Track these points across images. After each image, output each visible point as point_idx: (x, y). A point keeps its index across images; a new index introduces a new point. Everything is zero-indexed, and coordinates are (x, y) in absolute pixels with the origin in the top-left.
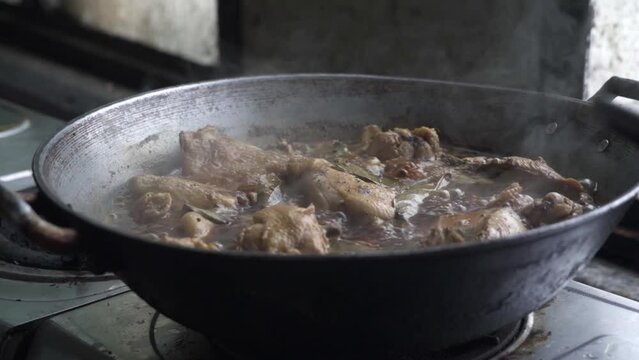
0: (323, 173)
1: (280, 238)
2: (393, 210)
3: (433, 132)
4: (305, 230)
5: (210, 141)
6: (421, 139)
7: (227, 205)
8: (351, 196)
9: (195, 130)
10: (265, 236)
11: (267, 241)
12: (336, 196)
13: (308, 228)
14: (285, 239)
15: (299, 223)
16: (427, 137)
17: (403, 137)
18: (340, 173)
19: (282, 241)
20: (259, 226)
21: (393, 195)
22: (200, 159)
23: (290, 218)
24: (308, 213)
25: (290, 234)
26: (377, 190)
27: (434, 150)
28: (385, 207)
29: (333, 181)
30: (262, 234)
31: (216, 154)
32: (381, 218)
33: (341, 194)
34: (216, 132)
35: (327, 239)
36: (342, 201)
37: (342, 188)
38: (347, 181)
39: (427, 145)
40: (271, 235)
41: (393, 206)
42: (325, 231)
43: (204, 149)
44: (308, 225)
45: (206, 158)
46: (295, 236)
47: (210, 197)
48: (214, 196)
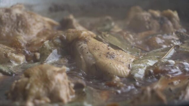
0: (86, 41)
1: (37, 89)
2: (128, 71)
3: (175, 14)
4: (57, 84)
5: (17, 14)
6: (166, 18)
7: (17, 61)
8: (100, 60)
9: (9, 6)
10: (28, 87)
11: (29, 91)
12: (91, 59)
13: (59, 83)
14: (41, 90)
15: (53, 79)
16: (170, 17)
17: (153, 17)
18: (97, 42)
19: (39, 92)
20: (26, 79)
21: (133, 60)
22: (8, 27)
23: (46, 75)
24: (61, 72)
25: (45, 87)
26: (121, 56)
27: (174, 27)
28: (122, 68)
29: (91, 48)
30: (26, 85)
31: (20, 24)
32: (118, 76)
33: (94, 58)
34: (24, 8)
35: (74, 91)
36: (94, 63)
37: (96, 54)
38: (101, 48)
39: (170, 23)
40: (31, 86)
41: (129, 68)
42: (72, 85)
43: (12, 20)
44: (59, 81)
45: (12, 26)
46: (48, 89)
47: (6, 55)
48: (9, 54)
